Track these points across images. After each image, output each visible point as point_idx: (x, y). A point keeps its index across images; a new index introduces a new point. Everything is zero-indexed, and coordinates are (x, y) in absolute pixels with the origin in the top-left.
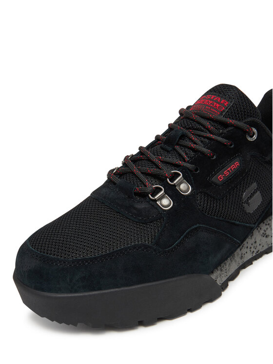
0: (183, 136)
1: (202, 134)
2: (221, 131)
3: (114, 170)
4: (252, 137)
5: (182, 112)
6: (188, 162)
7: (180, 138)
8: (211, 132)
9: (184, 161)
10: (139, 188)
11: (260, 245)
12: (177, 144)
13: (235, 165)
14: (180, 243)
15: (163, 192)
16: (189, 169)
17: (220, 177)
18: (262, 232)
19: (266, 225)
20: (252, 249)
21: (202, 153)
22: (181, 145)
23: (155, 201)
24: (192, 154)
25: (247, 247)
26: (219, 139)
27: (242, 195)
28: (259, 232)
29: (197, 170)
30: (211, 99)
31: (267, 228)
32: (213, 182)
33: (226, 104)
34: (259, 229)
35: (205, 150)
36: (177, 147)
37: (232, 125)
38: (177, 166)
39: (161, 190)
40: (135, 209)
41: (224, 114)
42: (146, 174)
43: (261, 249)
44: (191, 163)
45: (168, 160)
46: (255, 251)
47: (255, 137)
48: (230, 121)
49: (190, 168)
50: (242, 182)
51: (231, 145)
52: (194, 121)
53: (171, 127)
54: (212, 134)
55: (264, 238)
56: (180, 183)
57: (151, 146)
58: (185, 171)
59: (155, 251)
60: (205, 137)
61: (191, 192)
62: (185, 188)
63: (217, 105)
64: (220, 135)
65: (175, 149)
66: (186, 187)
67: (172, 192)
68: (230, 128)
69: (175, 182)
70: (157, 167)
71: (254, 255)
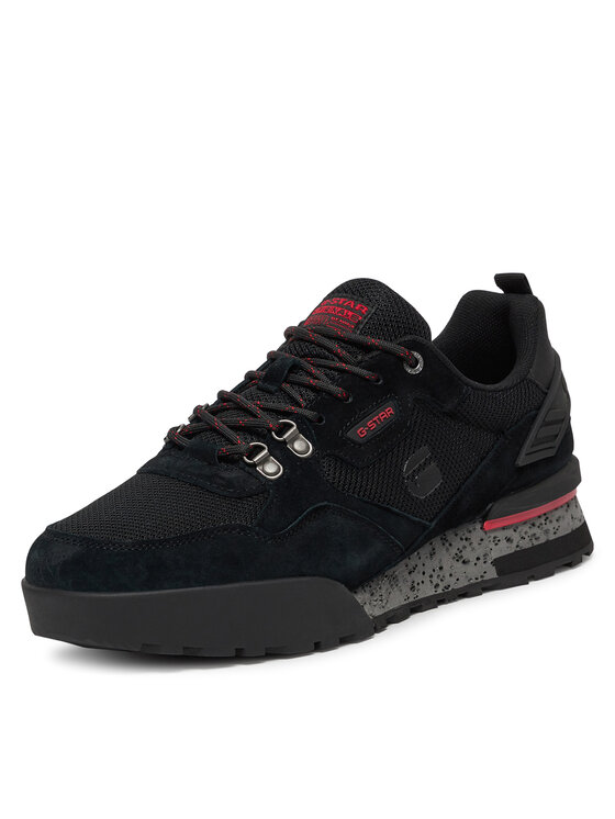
0: (295, 368)
1: (328, 363)
2: (360, 357)
3: (177, 428)
4: (413, 366)
5: (289, 333)
6: (306, 408)
7: (290, 371)
8: (341, 359)
9: (300, 406)
10: (225, 449)
11: (451, 575)
12: (286, 381)
13: (386, 412)
14: (297, 525)
15: (266, 451)
16: (308, 419)
17: (361, 432)
18: (454, 551)
19: (462, 539)
20: (435, 580)
21: (329, 393)
22: (293, 383)
23: (254, 465)
24: (312, 395)
25: (424, 573)
26: (357, 370)
27: (402, 465)
28: (447, 549)
29: (320, 420)
30: (338, 306)
31: (465, 547)
32: (349, 439)
33: (364, 310)
34: (447, 544)
35: (334, 388)
36: (286, 386)
37: (377, 348)
38: (287, 414)
39: (263, 448)
40: (223, 479)
41: (361, 327)
42: (235, 428)
43: (454, 586)
44: (312, 409)
45: (271, 405)
46: (442, 585)
47: (420, 367)
48: (371, 340)
49: (310, 417)
50: (402, 444)
51: (378, 381)
52: (312, 343)
53: (272, 356)
54: (345, 363)
55: (460, 563)
56: (294, 439)
57: (240, 388)
58: (300, 420)
59: (258, 534)
60: (331, 368)
61: (313, 452)
62: (301, 446)
63: (350, 314)
64: (358, 364)
65: (281, 389)
66: (304, 445)
67: (281, 452)
68: (375, 353)
69: (285, 436)
70: (255, 416)
71: (440, 591)
